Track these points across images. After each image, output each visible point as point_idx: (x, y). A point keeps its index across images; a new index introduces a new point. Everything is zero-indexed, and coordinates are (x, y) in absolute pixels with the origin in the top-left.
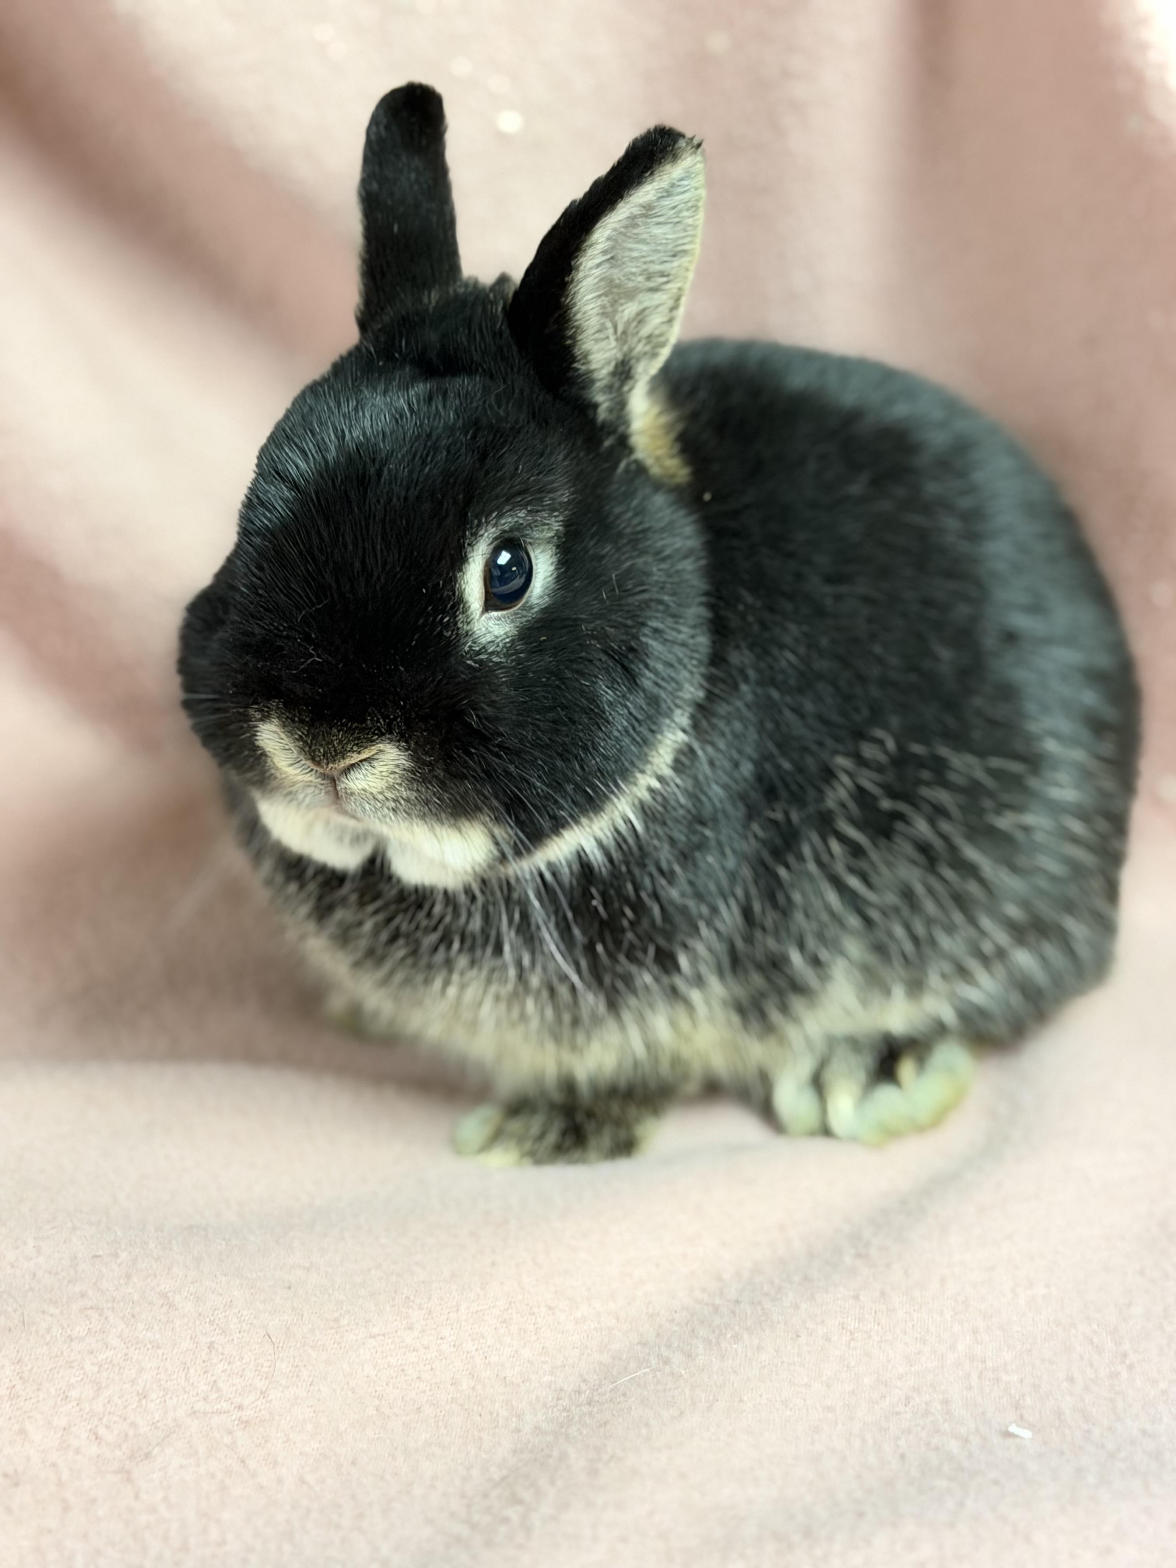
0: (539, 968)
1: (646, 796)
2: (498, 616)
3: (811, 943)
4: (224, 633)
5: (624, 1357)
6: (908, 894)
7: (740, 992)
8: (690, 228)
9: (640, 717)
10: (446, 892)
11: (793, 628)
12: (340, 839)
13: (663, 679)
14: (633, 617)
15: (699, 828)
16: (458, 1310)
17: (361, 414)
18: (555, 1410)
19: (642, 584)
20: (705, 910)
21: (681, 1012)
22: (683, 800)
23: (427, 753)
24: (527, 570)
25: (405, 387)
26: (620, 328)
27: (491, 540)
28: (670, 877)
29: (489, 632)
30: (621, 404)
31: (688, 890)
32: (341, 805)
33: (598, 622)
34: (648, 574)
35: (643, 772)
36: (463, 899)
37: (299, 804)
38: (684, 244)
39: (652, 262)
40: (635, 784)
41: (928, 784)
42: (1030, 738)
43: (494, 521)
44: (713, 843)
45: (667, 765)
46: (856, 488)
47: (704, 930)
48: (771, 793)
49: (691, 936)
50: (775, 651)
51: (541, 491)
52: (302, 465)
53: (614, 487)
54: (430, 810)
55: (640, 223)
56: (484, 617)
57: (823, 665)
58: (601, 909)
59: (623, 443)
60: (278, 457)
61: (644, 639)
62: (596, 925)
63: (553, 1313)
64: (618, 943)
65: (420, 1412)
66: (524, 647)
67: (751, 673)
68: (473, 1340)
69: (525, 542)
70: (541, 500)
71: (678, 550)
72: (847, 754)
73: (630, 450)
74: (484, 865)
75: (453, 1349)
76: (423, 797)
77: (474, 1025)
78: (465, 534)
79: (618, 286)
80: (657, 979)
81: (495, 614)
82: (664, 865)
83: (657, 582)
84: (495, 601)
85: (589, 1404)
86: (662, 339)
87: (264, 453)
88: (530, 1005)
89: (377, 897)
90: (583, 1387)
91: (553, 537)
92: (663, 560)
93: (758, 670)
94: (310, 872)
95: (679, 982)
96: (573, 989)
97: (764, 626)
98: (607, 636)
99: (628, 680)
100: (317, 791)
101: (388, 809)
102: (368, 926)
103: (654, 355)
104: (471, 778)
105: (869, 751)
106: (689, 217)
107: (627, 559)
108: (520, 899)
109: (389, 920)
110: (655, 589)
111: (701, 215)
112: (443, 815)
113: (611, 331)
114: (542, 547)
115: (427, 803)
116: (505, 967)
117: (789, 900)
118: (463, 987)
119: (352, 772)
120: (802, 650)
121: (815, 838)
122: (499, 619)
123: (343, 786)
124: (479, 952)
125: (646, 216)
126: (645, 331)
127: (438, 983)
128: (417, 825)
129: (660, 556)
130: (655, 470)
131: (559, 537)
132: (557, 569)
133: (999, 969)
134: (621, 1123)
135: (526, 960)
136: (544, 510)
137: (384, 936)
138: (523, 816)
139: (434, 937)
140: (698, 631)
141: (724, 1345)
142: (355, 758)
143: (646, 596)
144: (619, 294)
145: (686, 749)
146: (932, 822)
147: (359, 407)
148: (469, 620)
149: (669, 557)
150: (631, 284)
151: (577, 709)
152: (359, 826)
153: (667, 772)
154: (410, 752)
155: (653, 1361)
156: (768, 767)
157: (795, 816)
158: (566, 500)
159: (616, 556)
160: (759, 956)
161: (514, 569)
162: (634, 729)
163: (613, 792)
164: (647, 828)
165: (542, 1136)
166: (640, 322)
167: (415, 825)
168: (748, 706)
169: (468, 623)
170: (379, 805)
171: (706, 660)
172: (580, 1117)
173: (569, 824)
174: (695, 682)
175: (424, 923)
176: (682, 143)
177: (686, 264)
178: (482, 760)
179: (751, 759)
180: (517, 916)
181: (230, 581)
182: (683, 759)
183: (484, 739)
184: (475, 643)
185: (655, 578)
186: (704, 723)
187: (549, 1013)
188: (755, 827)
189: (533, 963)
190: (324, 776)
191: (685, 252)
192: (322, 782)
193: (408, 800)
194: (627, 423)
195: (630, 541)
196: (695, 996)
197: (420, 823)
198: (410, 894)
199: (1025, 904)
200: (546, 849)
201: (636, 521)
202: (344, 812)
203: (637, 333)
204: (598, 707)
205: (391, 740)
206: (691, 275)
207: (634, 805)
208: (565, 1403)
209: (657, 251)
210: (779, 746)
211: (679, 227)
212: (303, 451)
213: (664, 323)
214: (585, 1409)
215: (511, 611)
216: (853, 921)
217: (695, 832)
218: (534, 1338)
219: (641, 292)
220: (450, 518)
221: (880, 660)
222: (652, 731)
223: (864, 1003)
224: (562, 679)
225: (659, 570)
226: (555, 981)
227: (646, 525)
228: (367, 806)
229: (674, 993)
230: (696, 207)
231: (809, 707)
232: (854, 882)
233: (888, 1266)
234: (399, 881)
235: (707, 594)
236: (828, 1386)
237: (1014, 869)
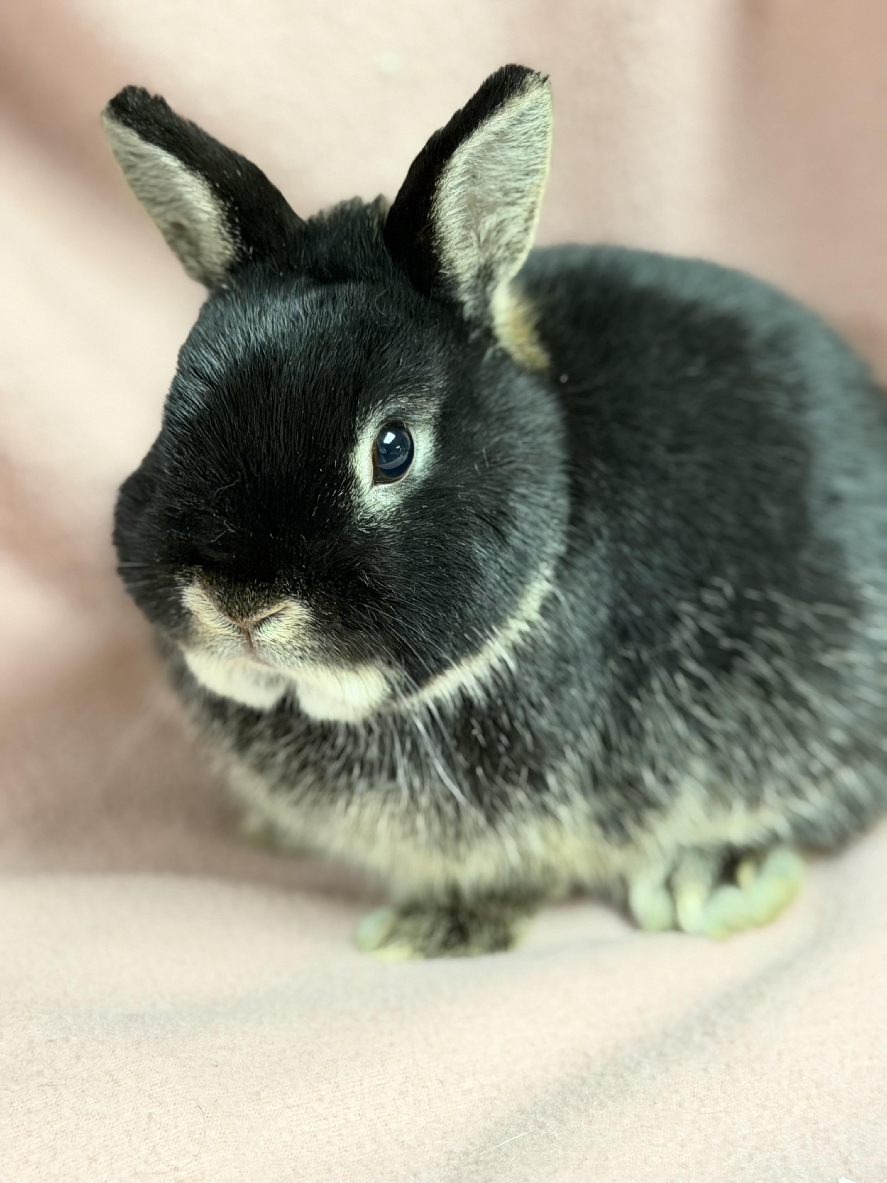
0: (427, 789)
1: (518, 639)
2: (385, 488)
3: (662, 764)
4: (152, 509)
5: (506, 1123)
6: (746, 722)
7: (600, 806)
8: (539, 151)
9: (510, 571)
10: (347, 725)
11: (640, 492)
12: (257, 683)
13: (529, 537)
14: (502, 485)
15: (563, 665)
16: (361, 1084)
17: (263, 318)
18: (447, 1169)
19: (510, 456)
20: (569, 736)
21: (549, 824)
22: (549, 641)
23: (327, 610)
24: (409, 448)
25: (301, 293)
26: (482, 238)
27: (377, 424)
28: (539, 708)
29: (378, 503)
30: (485, 303)
31: (555, 719)
32: (255, 654)
33: (472, 490)
34: (513, 447)
35: (513, 617)
36: (362, 732)
37: (220, 655)
38: (535, 164)
39: (508, 180)
40: (508, 628)
41: (762, 625)
42: (851, 587)
43: (380, 407)
44: (575, 679)
45: (535, 611)
46: (693, 371)
47: (570, 754)
48: (624, 636)
49: (557, 758)
50: (625, 511)
51: (418, 380)
52: (216, 364)
53: (483, 372)
54: (331, 656)
55: (496, 147)
56: (373, 490)
57: (667, 523)
58: (481, 738)
59: (489, 335)
60: (196, 358)
61: (512, 504)
62: (477, 752)
63: (443, 1086)
64: (495, 766)
65: (330, 1172)
66: (408, 515)
67: (605, 531)
68: (375, 1110)
69: (407, 424)
70: (420, 387)
71: (539, 426)
72: (690, 601)
73: (496, 340)
74: (379, 702)
75: (358, 1118)
76: (324, 645)
77: (372, 838)
78: (355, 419)
79: (481, 201)
80: (529, 796)
81: (382, 487)
82: (535, 699)
83: (522, 454)
84: (384, 476)
85: (476, 1163)
86: (519, 246)
87: (183, 352)
88: (420, 821)
89: (288, 731)
90: (471, 1148)
91: (430, 419)
92: (527, 434)
93: (610, 528)
94: (231, 711)
95: (548, 799)
96: (457, 807)
97: (615, 490)
98: (479, 502)
99: (499, 539)
100: (235, 644)
101: (296, 657)
102: (281, 756)
103: (513, 260)
104: (364, 629)
105: (709, 597)
106: (539, 141)
107: (495, 436)
108: (411, 729)
109: (299, 751)
110: (521, 460)
111: (549, 138)
112: (343, 660)
113: (475, 238)
114: (422, 428)
115: (328, 650)
116: (398, 790)
117: (641, 727)
118: (362, 806)
119: (263, 625)
120: (649, 511)
121: (663, 674)
122: (386, 491)
123: (256, 638)
124: (376, 777)
125: (500, 141)
126: (504, 240)
127: (341, 803)
128: (321, 669)
129: (523, 431)
130: (518, 356)
131: (436, 418)
132: (435, 446)
133: (827, 786)
134: (499, 923)
135: (417, 783)
136: (422, 396)
137: (295, 764)
138: (411, 659)
139: (337, 765)
140: (558, 495)
141: (591, 1112)
142: (266, 613)
143: (513, 466)
144: (481, 207)
145: (550, 597)
146: (767, 659)
147: (263, 312)
148: (360, 494)
149: (532, 431)
150: (491, 199)
151: (455, 566)
152: (272, 671)
153: (535, 617)
154: (311, 608)
155: (531, 1127)
156: (622, 613)
157: (645, 655)
158: (441, 386)
159: (485, 433)
160: (616, 775)
161: (398, 447)
162: (505, 580)
163: (488, 637)
164: (519, 666)
165: (430, 935)
166: (499, 232)
167: (319, 670)
168: (604, 560)
169: (360, 496)
170: (289, 654)
171: (566, 520)
172: (463, 918)
173: (451, 665)
174: (557, 538)
175: (329, 753)
176: (529, 78)
177: (538, 182)
178: (373, 613)
179: (607, 606)
180: (408, 746)
181: (156, 465)
182: (550, 606)
183: (376, 596)
184: (366, 513)
185: (521, 450)
186: (566, 573)
187: (437, 828)
188: (612, 664)
189: (423, 784)
190: (240, 630)
191: (537, 171)
192: (238, 636)
193: (312, 649)
194: (491, 319)
195: (498, 419)
196: (563, 812)
197: (324, 667)
198: (316, 728)
199: (848, 730)
200: (432, 686)
201: (502, 401)
202: (259, 660)
203: (497, 241)
204: (474, 564)
205: (295, 598)
206: (542, 191)
207: (507, 647)
208: (455, 1162)
209: (513, 171)
210: (630, 593)
211: (530, 150)
212: (216, 352)
213: (519, 232)
214: (473, 1167)
215: (397, 483)
216: (699, 745)
217: (559, 669)
218: (427, 1107)
219: (499, 206)
220: (342, 408)
221: (717, 518)
222: (521, 583)
223: (710, 815)
224: (442, 542)
225: (524, 443)
226: (442, 801)
227: (511, 405)
228: (278, 656)
229: (544, 810)
230: (545, 133)
231: (657, 559)
232: (698, 712)
233: (732, 1042)
234: (307, 717)
235: (565, 462)
236: (682, 1147)
237: (839, 699)
